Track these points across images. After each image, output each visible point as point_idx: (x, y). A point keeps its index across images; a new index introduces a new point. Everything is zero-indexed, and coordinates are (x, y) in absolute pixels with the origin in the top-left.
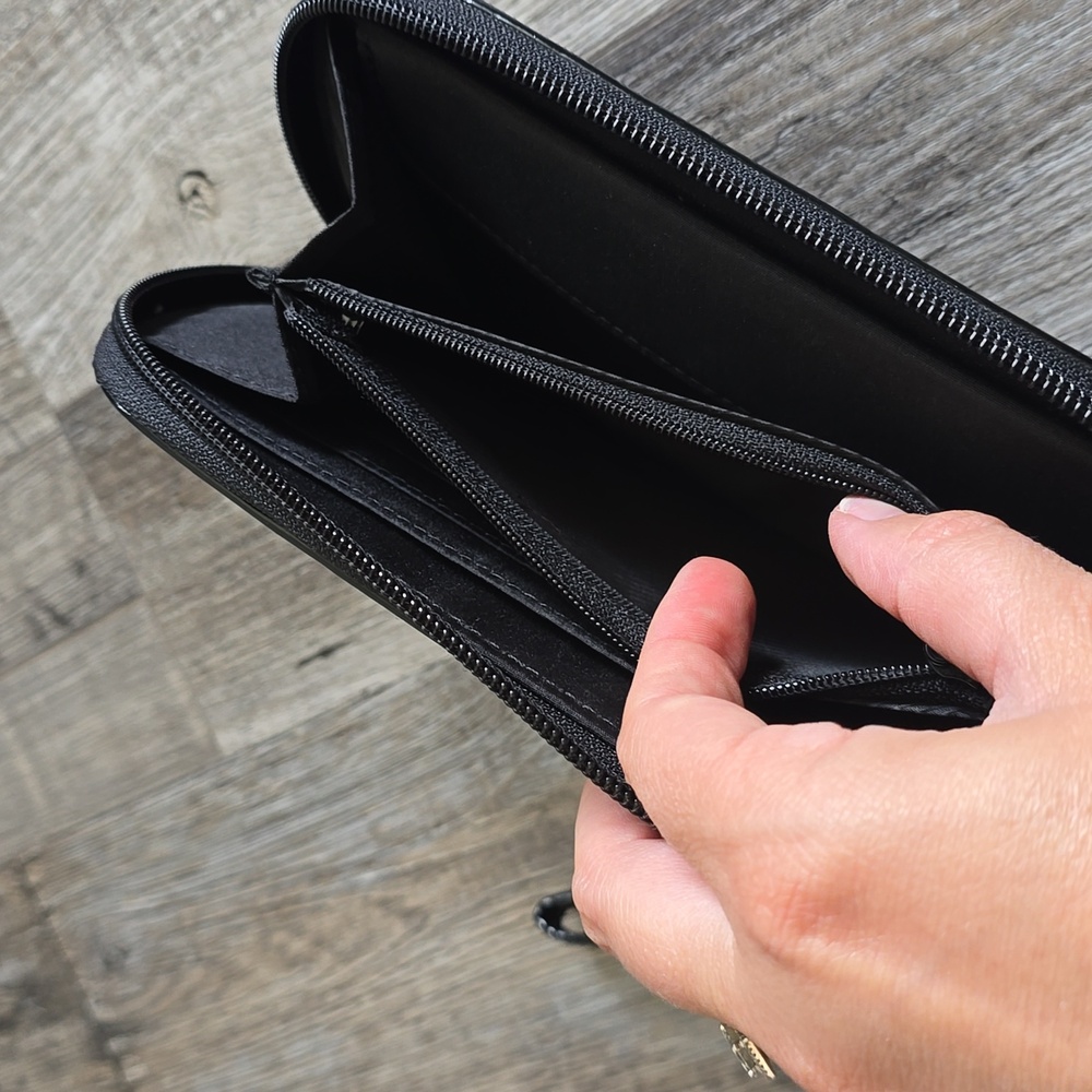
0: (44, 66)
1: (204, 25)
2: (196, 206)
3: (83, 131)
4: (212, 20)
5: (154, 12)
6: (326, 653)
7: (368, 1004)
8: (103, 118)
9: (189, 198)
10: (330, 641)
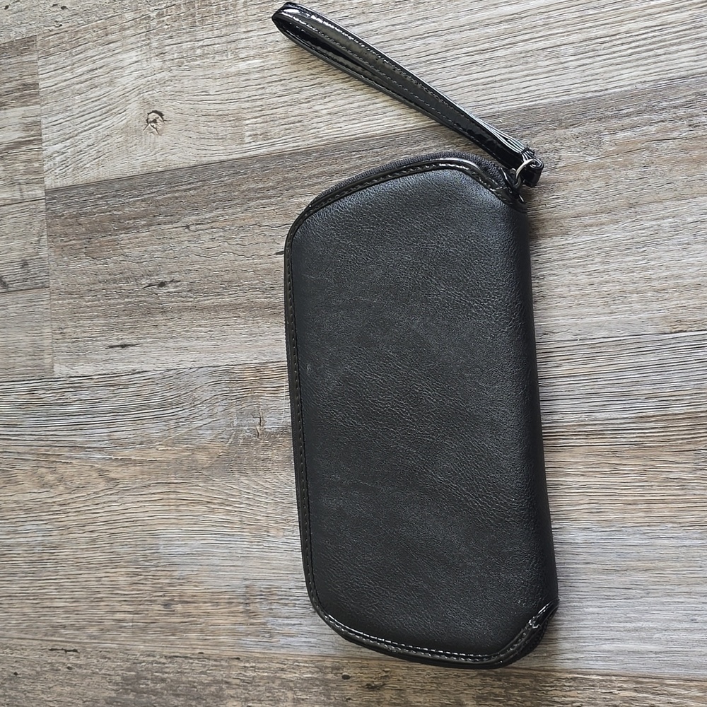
0: (111, 37)
1: (190, 53)
2: (153, 126)
3: (115, 73)
4: (195, 51)
5: (171, 37)
6: (123, 346)
7: (72, 516)
8: (128, 71)
9: (151, 122)
10: (128, 342)
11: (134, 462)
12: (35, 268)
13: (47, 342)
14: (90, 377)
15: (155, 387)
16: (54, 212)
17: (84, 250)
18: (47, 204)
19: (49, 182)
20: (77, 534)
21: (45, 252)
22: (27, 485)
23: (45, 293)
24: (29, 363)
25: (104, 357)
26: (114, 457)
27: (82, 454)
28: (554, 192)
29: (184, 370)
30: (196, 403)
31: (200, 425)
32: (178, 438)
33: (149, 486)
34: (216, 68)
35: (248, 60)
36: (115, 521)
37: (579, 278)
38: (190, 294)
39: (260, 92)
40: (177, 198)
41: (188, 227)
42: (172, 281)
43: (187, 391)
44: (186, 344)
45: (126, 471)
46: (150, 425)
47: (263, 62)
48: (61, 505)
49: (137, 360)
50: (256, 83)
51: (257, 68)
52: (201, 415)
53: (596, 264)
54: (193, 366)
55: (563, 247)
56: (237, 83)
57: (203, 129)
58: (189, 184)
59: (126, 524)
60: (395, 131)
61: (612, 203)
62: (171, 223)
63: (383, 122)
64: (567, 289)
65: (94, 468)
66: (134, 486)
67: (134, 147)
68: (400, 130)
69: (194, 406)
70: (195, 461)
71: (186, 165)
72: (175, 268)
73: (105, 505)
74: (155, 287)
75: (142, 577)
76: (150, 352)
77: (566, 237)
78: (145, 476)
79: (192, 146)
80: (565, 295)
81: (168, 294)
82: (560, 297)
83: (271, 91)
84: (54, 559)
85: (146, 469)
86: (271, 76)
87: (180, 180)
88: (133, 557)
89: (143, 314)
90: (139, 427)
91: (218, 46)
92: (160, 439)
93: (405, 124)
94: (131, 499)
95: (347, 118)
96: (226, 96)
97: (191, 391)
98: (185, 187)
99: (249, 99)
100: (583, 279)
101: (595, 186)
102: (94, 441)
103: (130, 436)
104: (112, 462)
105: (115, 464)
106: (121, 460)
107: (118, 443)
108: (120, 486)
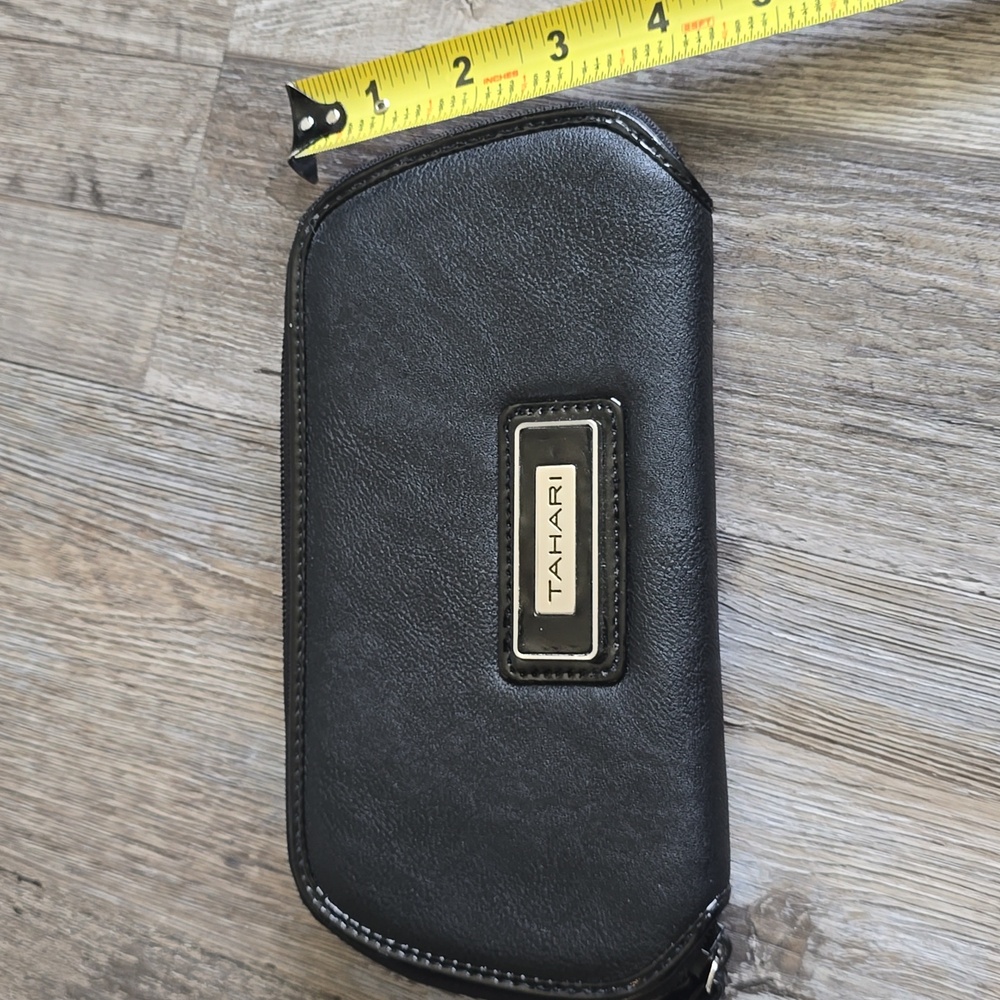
11: (247, 589)
12: (164, 184)
13: (146, 326)
14: (209, 413)
16: (230, 96)
17: (266, 182)
18: (220, 79)
19: (237, 41)
20: (101, 682)
21: (189, 164)
22: (34, 565)
23: (170, 238)
24: (103, 351)
25: (248, 385)
26: (211, 568)
27: (152, 544)
36: (180, 682)
45: (227, 600)
48: (87, 620)
59: (199, 694)
60: (940, 148)
63: (922, 123)
65: (167, 576)
66: (234, 632)
67: (419, 26)
68: (950, 149)
73: (169, 647)
75: (200, 796)
78: (261, 621)
84: (46, 711)
88: (193, 756)
93: (963, 141)
94: (220, 651)
95: (852, 95)
102: (183, 528)
103: (252, 541)
104: (206, 575)
105: (209, 580)
106: (224, 576)
107: (226, 546)
108: (207, 622)
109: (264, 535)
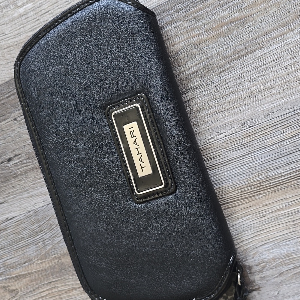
11: (24, 276)
15: (23, 225)
26: (10, 277)
28: (246, 24)
29: (39, 209)
30: (53, 227)
31: (59, 240)
32: (48, 253)
33: (38, 288)
34: (5, 18)
35: (24, 6)
37: (279, 73)
38: (29, 160)
39: (37, 22)
40: (3, 104)
41: (15, 119)
42: (15, 156)
43: (45, 221)
44: (35, 192)
45: (21, 283)
46: (28, 250)
47: (34, 4)
49: (7, 212)
50: (33, 18)
51: (31, 9)
52: (58, 234)
53: (287, 60)
54: (44, 205)
55: (262, 56)
56: (21, 22)
57: (7, 57)
58: (9, 93)
61: (286, 19)
62: (4, 120)
64: (273, 82)
66: (29, 291)
69: (52, 230)
70: (62, 264)
71: (3, 82)
72: (15, 147)
74: (6, 162)
76: (14, 204)
77: (262, 49)
78: (34, 283)
79: (4, 69)
80: (273, 86)
81: (15, 164)
82: (271, 89)
83: (44, 20)
85: (33, 278)
86: (41, 11)
87: (3, 92)
89: (3, 182)
90: (21, 253)
91: (2, 3)
92: (36, 256)
96: (17, 32)
97: (47, 221)
98: (7, 96)
99: (31, 29)
100: (282, 72)
101: (271, 12)
103: (17, 260)
104: (10, 280)
105: (12, 280)
106: (16, 276)
107: (10, 267)
108: (19, 293)
109: (19, 257)
